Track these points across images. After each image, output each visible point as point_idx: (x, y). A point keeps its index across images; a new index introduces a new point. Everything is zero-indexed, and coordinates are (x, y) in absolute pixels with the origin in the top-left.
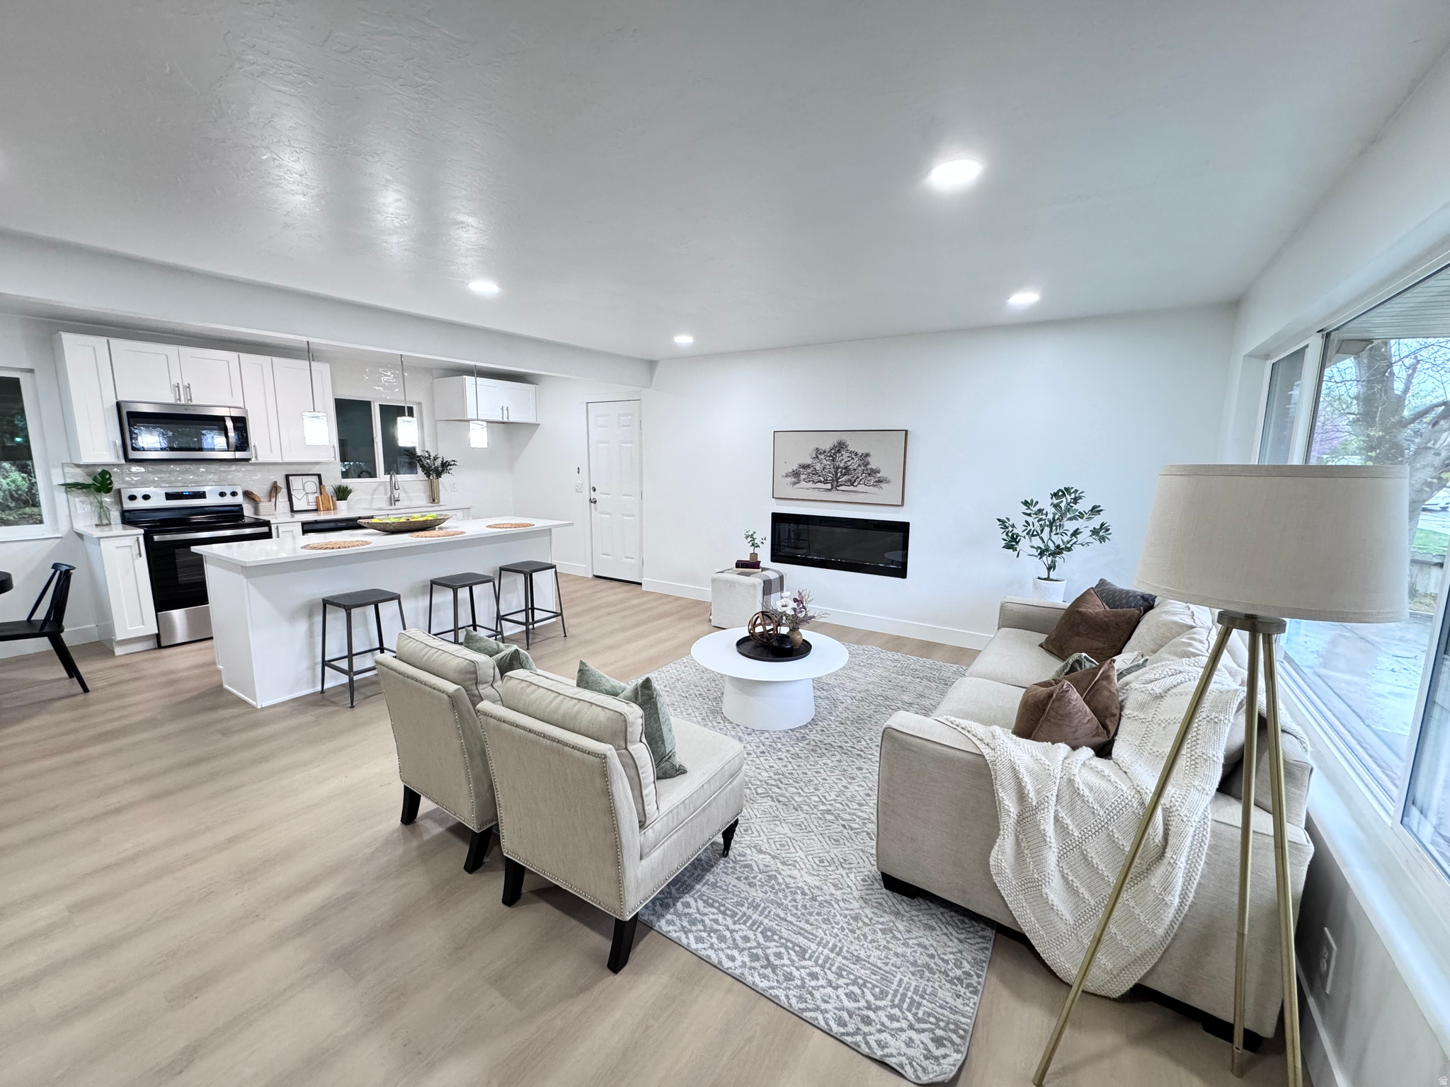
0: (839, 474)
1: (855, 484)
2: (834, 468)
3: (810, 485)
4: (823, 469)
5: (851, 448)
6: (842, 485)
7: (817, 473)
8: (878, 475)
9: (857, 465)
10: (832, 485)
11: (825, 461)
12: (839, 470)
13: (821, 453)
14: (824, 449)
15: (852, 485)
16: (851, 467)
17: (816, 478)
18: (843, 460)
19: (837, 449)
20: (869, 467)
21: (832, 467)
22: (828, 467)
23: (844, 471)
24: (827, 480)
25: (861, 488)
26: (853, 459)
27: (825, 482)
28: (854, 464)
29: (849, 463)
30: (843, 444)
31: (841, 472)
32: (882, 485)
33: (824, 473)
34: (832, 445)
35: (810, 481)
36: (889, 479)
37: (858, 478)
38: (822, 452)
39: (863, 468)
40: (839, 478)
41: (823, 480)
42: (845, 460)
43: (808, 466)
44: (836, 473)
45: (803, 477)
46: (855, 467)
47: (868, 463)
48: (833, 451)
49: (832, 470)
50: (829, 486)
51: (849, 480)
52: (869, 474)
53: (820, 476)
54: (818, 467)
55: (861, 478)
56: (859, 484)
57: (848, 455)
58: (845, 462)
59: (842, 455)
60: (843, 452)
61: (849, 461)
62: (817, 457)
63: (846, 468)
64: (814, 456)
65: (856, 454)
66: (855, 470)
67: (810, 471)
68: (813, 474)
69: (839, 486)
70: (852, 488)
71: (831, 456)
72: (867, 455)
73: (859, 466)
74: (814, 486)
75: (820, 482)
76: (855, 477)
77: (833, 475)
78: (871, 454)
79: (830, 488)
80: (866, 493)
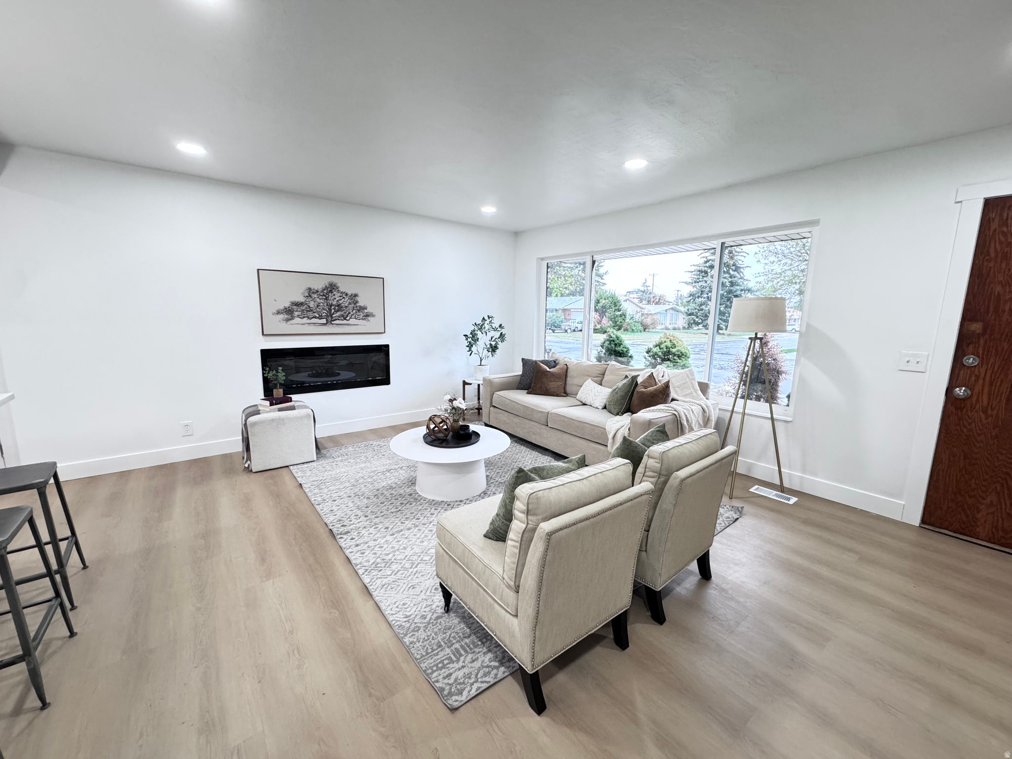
0: (333, 311)
1: (348, 318)
2: (327, 305)
3: (305, 320)
4: (317, 307)
5: (342, 289)
6: (336, 320)
7: (312, 310)
8: (366, 311)
9: (347, 303)
10: (327, 320)
11: (318, 300)
12: (333, 307)
13: (313, 293)
14: (316, 289)
15: (345, 319)
16: (343, 305)
17: (310, 314)
18: (335, 299)
19: (329, 289)
20: (358, 304)
21: (326, 304)
22: (322, 304)
23: (337, 308)
24: (322, 316)
25: (353, 321)
26: (344, 298)
27: (320, 317)
28: (345, 302)
29: (341, 302)
30: (335, 286)
31: (335, 309)
32: (369, 318)
33: (318, 310)
34: (324, 286)
35: (304, 317)
36: (374, 313)
37: (349, 313)
38: (315, 291)
39: (353, 305)
40: (333, 314)
41: (317, 316)
42: (337, 299)
43: (302, 304)
44: (330, 310)
45: (296, 314)
46: (346, 305)
47: (357, 302)
48: (325, 291)
49: (326, 307)
50: (324, 321)
51: (342, 316)
52: (359, 311)
53: (314, 312)
54: (312, 304)
55: (352, 313)
56: (350, 318)
57: (339, 294)
58: (337, 301)
59: (334, 295)
60: (334, 293)
61: (341, 300)
62: (310, 296)
63: (338, 306)
64: (307, 295)
65: (347, 295)
66: (346, 307)
67: (304, 308)
68: (307, 311)
69: (333, 321)
70: (345, 322)
71: (324, 295)
72: (356, 295)
73: (350, 304)
74: (309, 321)
75: (315, 317)
76: (347, 313)
77: (327, 311)
78: (360, 295)
79: (325, 322)
80: (357, 325)
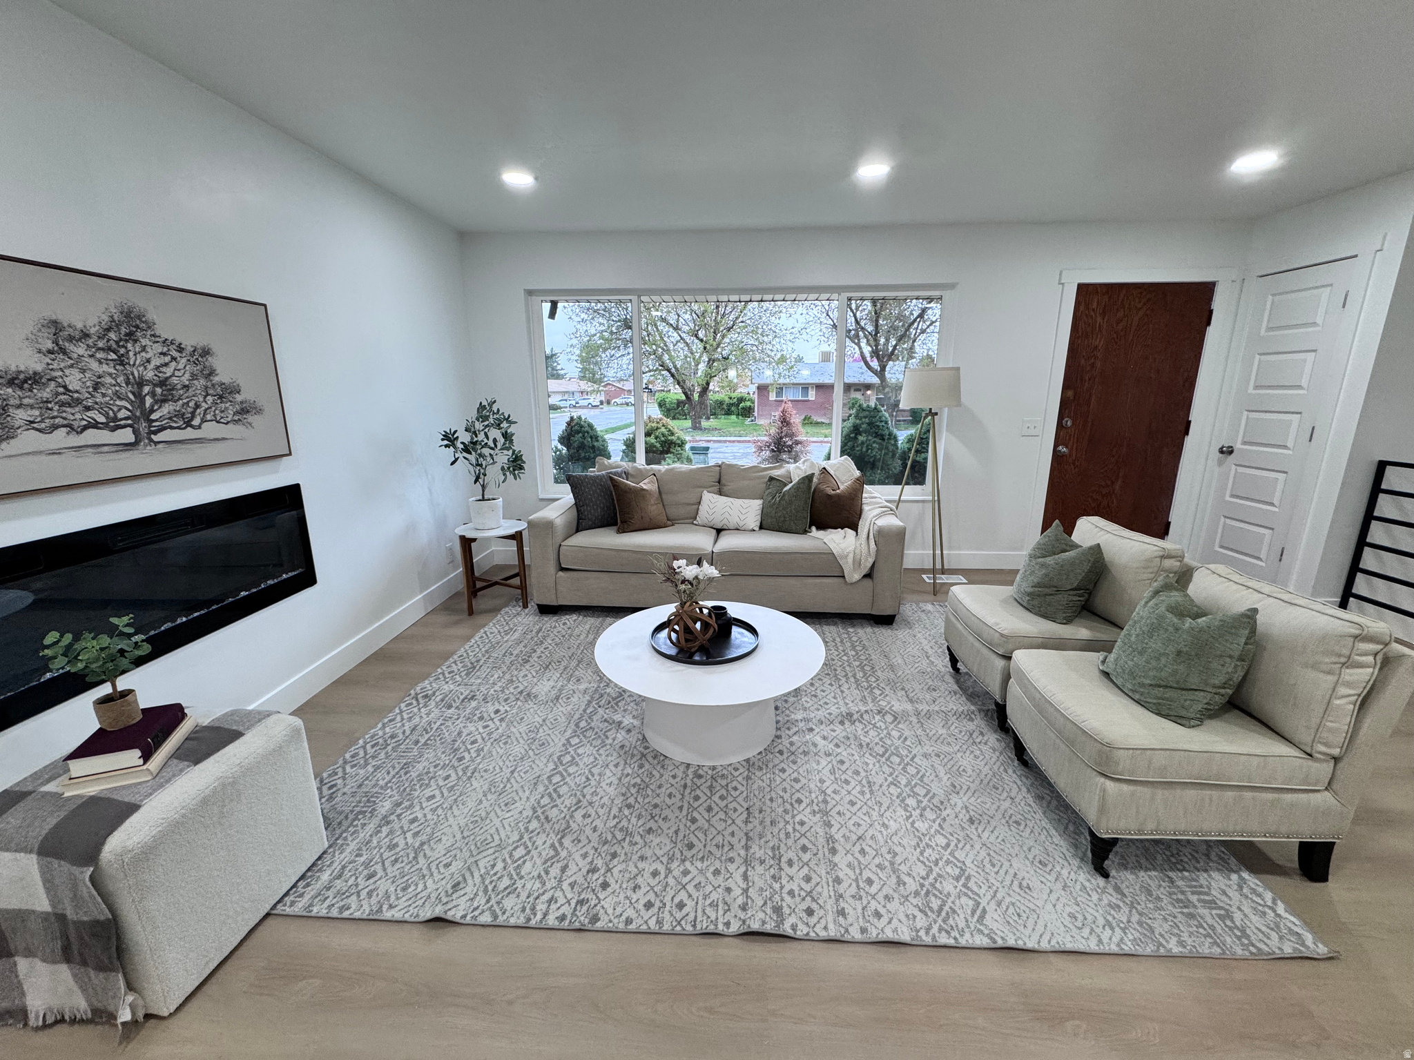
0: (149, 401)
1: (196, 422)
2: (128, 383)
3: (60, 438)
4: (95, 389)
5: (164, 332)
6: (162, 429)
7: (78, 402)
8: (239, 398)
9: (187, 376)
10: (135, 432)
11: (94, 365)
12: (146, 389)
13: (71, 339)
14: (80, 325)
15: (188, 424)
16: (175, 380)
17: (76, 415)
18: (148, 361)
19: (123, 330)
20: (216, 379)
21: (121, 379)
22: (108, 380)
23: (159, 390)
24: (115, 419)
25: (210, 430)
26: (174, 359)
27: (113, 425)
28: (180, 371)
29: (168, 371)
30: (139, 317)
31: (153, 394)
32: (250, 418)
33: (99, 399)
34: (106, 318)
35: (55, 427)
36: (259, 404)
37: (197, 406)
38: (77, 335)
39: (202, 382)
40: (152, 411)
41: (102, 419)
42: (156, 362)
43: (35, 379)
44: (140, 398)
45: (21, 416)
46: (185, 379)
47: (212, 373)
48: (112, 335)
49: (125, 390)
50: (126, 435)
51: (180, 415)
52: (221, 397)
53: (88, 409)
54: (74, 380)
55: (205, 406)
56: (203, 421)
57: (159, 348)
58: (157, 368)
59: (144, 349)
60: (144, 342)
61: (166, 365)
62: (63, 351)
63: (163, 383)
64: (50, 345)
65: (180, 349)
66: (186, 387)
67: (46, 394)
68: (62, 404)
69: (155, 433)
70: (189, 433)
71: (110, 349)
72: (206, 352)
73: (194, 377)
74: (76, 440)
75: (95, 425)
76: (192, 404)
77: (131, 402)
78: (215, 348)
79: (132, 439)
80: (224, 439)
